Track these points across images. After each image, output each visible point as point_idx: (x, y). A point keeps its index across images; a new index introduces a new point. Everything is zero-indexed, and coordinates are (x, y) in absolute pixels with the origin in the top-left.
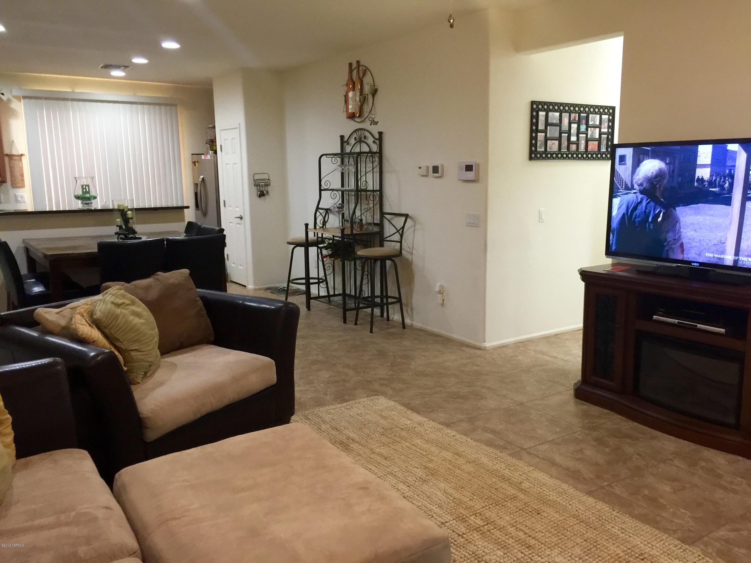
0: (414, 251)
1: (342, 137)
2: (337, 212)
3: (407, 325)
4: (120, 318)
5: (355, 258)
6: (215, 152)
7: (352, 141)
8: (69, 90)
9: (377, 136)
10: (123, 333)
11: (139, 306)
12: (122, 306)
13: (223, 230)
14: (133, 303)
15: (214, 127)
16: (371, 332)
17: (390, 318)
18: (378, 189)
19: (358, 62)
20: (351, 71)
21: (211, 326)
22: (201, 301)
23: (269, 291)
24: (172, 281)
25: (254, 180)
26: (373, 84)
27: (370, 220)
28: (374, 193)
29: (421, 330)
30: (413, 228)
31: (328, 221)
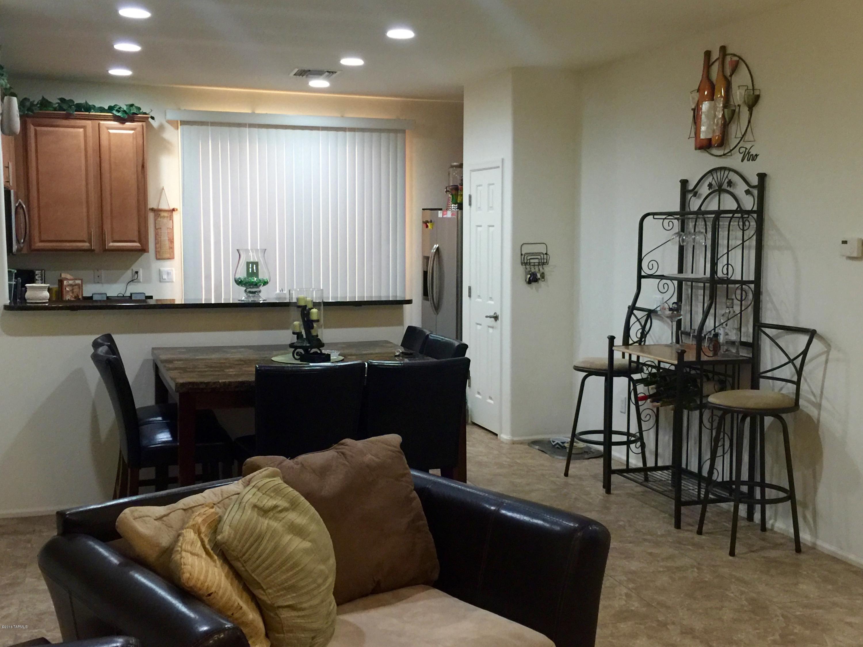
0: (824, 403)
1: (684, 183)
2: (667, 317)
3: (805, 544)
4: (265, 541)
5: (702, 407)
6: (460, 207)
7: (704, 190)
8: (249, 111)
9: (755, 181)
10: (267, 571)
11: (304, 513)
12: (271, 514)
13: (466, 347)
14: (294, 506)
15: (461, 166)
16: (732, 553)
17: (768, 525)
18: (752, 278)
19: (723, 49)
20: (708, 65)
21: (434, 550)
22: (418, 499)
23: (537, 447)
24: (369, 458)
25: (522, 255)
26: (750, 87)
27: (733, 337)
28: (744, 286)
29: (834, 559)
30: (823, 358)
31: (650, 332)
